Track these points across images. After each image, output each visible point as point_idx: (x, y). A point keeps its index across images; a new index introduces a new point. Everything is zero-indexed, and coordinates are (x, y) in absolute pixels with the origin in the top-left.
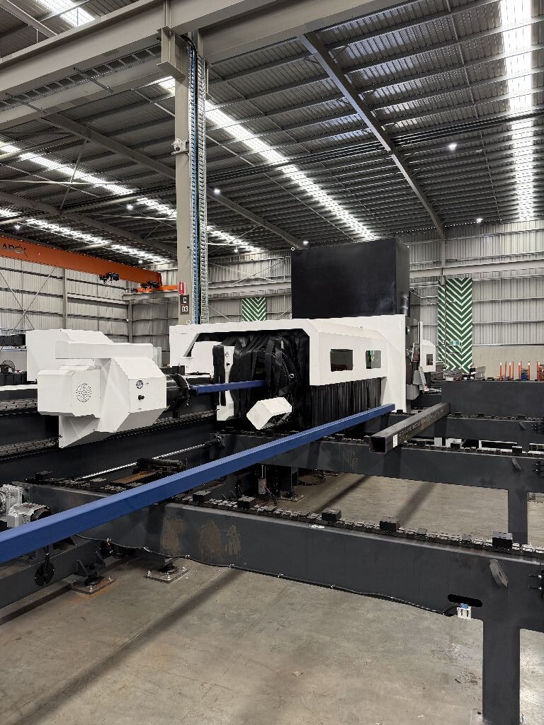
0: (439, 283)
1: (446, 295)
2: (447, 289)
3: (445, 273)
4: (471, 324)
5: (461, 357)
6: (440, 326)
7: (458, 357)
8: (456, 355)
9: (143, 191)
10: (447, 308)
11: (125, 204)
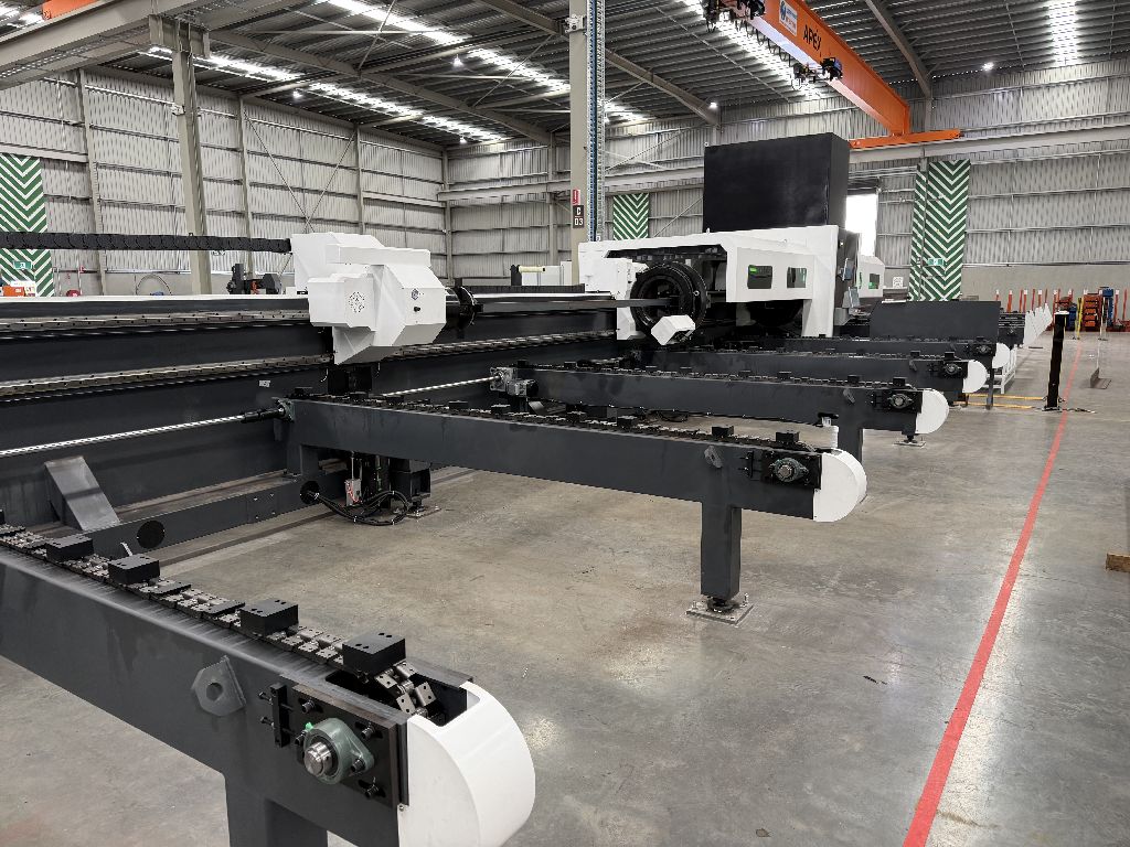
0: (919, 168)
1: (929, 188)
2: (930, 178)
3: (929, 154)
4: (964, 232)
5: (945, 283)
6: (915, 235)
7: (940, 284)
8: (936, 280)
9: (478, 39)
10: (928, 208)
11: (451, 58)
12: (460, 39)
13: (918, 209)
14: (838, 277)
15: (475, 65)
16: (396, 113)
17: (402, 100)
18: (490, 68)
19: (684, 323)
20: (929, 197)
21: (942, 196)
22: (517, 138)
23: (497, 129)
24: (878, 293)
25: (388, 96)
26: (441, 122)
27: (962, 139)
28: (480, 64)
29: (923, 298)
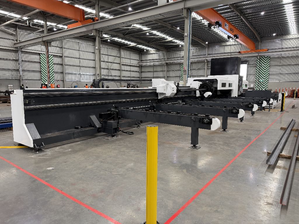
0: (257, 58)
1: (260, 63)
2: (260, 60)
3: (260, 55)
4: (269, 73)
5: (264, 86)
6: (256, 74)
7: (262, 86)
8: (262, 85)
9: (153, 29)
10: (260, 67)
11: (146, 33)
12: (149, 29)
13: (257, 68)
14: (239, 85)
15: (151, 34)
16: (130, 44)
17: (132, 41)
18: (155, 35)
19: (210, 93)
20: (260, 65)
21: (263, 65)
22: (158, 50)
23: (153, 48)
24: (247, 88)
25: (129, 41)
26: (140, 46)
27: (268, 51)
28: (152, 34)
29: (258, 89)
